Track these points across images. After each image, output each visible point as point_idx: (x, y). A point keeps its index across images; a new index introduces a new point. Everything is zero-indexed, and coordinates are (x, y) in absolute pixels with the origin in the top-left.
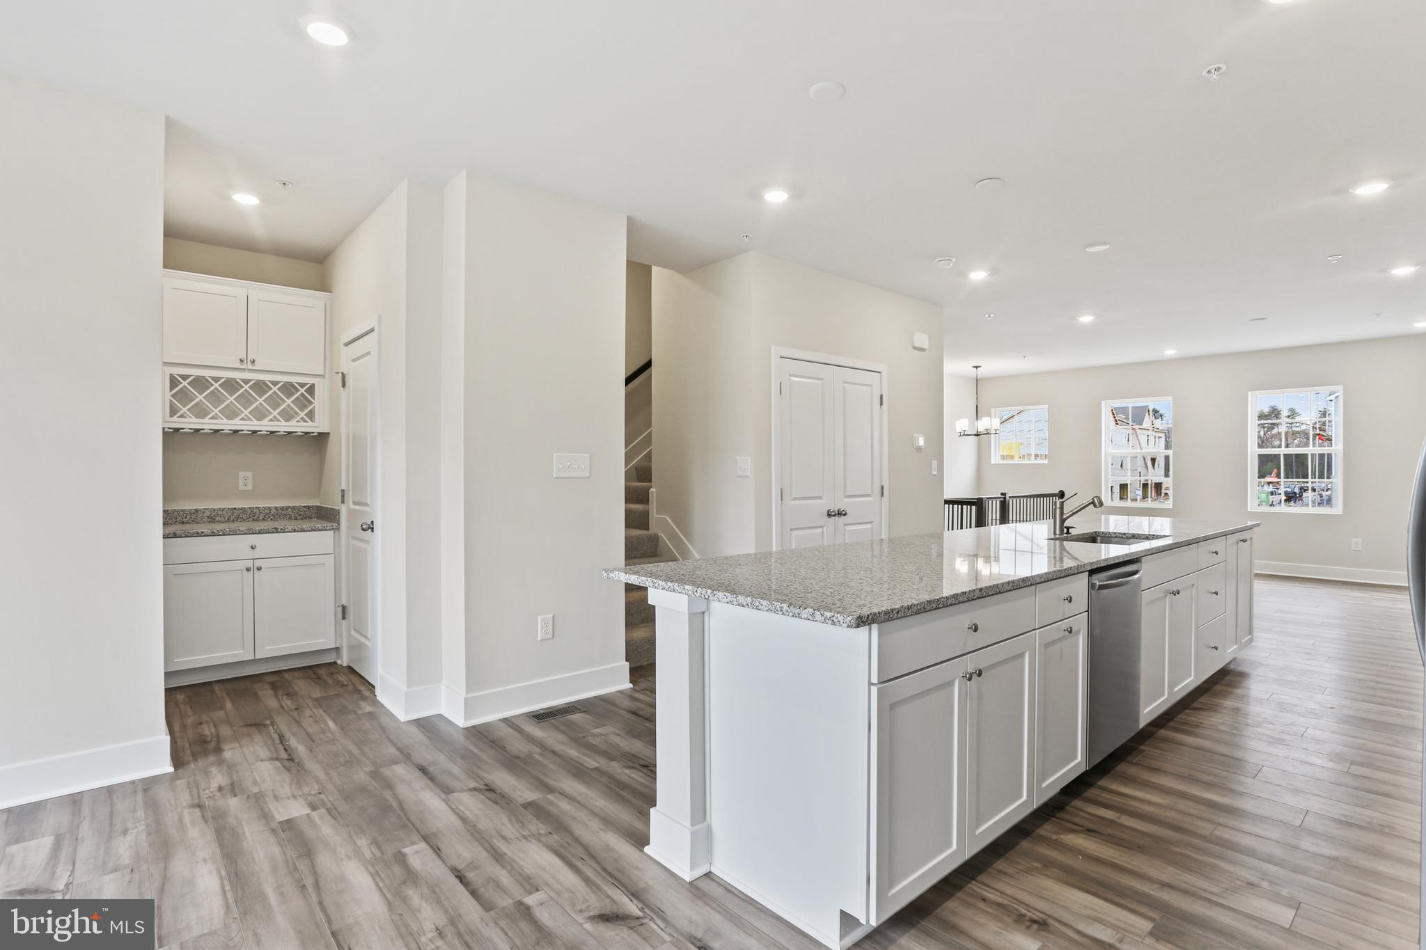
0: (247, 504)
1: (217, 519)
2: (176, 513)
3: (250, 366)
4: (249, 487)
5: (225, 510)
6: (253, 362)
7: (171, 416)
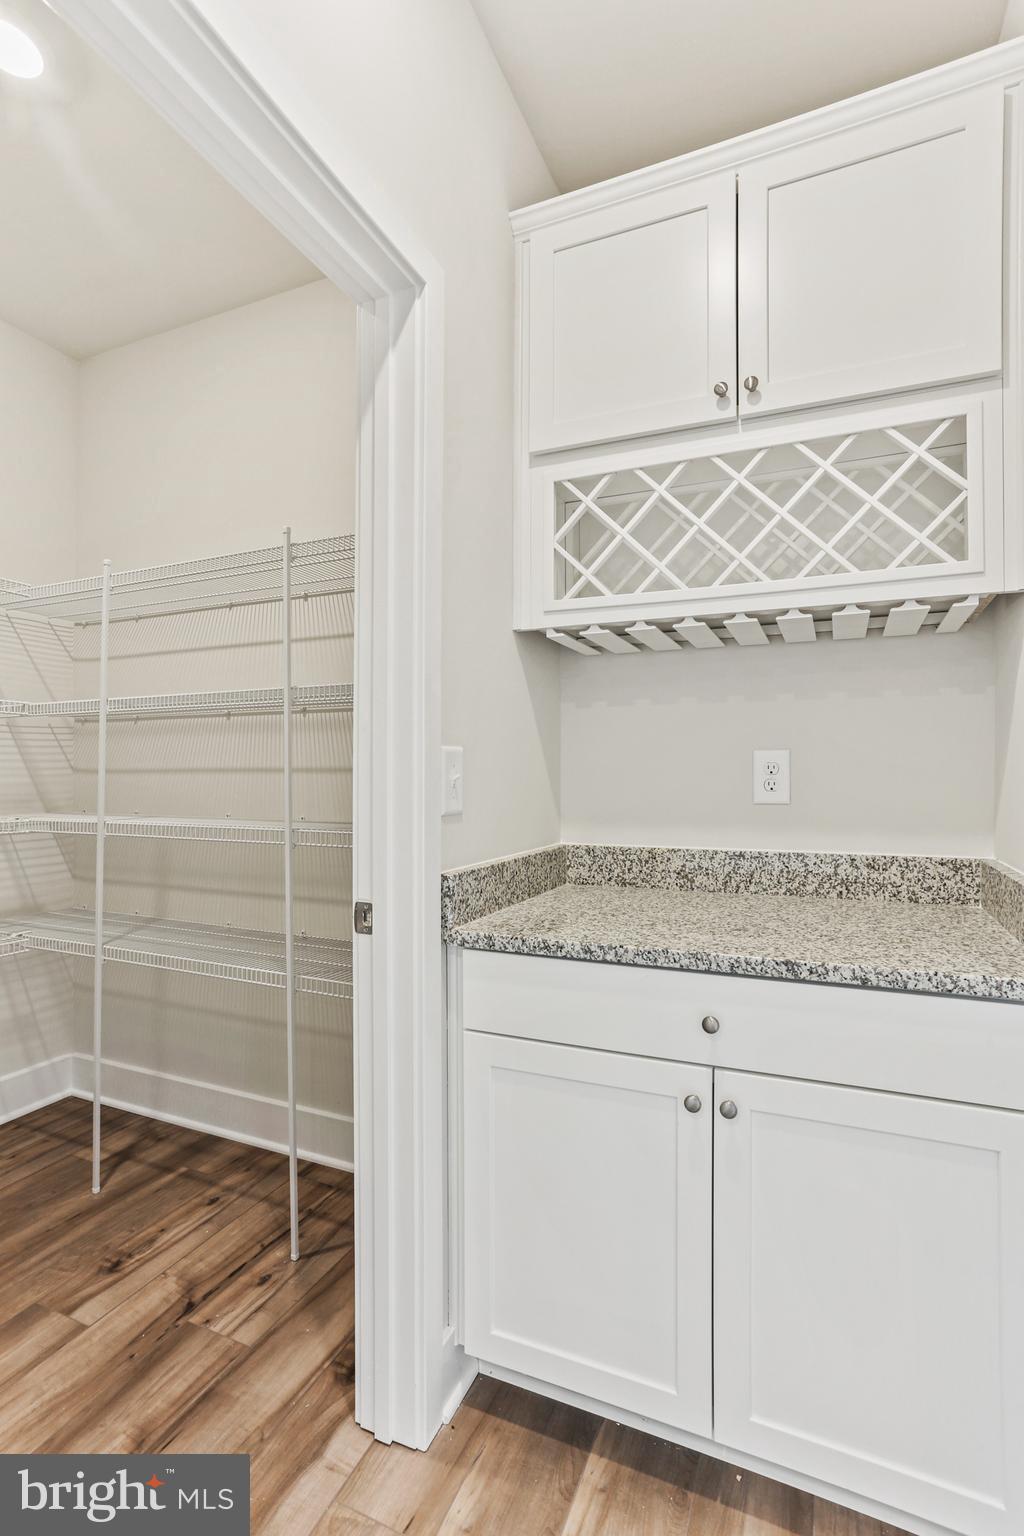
0: (772, 844)
1: (700, 879)
2: (609, 857)
3: (747, 408)
4: (782, 795)
5: (717, 857)
6: (753, 386)
7: (558, 596)
